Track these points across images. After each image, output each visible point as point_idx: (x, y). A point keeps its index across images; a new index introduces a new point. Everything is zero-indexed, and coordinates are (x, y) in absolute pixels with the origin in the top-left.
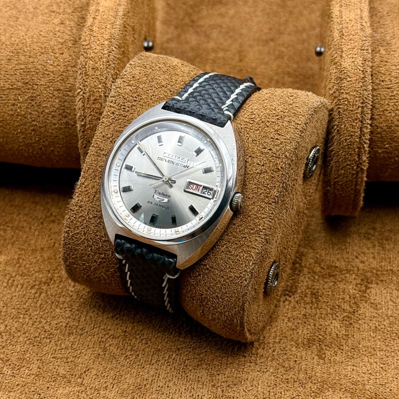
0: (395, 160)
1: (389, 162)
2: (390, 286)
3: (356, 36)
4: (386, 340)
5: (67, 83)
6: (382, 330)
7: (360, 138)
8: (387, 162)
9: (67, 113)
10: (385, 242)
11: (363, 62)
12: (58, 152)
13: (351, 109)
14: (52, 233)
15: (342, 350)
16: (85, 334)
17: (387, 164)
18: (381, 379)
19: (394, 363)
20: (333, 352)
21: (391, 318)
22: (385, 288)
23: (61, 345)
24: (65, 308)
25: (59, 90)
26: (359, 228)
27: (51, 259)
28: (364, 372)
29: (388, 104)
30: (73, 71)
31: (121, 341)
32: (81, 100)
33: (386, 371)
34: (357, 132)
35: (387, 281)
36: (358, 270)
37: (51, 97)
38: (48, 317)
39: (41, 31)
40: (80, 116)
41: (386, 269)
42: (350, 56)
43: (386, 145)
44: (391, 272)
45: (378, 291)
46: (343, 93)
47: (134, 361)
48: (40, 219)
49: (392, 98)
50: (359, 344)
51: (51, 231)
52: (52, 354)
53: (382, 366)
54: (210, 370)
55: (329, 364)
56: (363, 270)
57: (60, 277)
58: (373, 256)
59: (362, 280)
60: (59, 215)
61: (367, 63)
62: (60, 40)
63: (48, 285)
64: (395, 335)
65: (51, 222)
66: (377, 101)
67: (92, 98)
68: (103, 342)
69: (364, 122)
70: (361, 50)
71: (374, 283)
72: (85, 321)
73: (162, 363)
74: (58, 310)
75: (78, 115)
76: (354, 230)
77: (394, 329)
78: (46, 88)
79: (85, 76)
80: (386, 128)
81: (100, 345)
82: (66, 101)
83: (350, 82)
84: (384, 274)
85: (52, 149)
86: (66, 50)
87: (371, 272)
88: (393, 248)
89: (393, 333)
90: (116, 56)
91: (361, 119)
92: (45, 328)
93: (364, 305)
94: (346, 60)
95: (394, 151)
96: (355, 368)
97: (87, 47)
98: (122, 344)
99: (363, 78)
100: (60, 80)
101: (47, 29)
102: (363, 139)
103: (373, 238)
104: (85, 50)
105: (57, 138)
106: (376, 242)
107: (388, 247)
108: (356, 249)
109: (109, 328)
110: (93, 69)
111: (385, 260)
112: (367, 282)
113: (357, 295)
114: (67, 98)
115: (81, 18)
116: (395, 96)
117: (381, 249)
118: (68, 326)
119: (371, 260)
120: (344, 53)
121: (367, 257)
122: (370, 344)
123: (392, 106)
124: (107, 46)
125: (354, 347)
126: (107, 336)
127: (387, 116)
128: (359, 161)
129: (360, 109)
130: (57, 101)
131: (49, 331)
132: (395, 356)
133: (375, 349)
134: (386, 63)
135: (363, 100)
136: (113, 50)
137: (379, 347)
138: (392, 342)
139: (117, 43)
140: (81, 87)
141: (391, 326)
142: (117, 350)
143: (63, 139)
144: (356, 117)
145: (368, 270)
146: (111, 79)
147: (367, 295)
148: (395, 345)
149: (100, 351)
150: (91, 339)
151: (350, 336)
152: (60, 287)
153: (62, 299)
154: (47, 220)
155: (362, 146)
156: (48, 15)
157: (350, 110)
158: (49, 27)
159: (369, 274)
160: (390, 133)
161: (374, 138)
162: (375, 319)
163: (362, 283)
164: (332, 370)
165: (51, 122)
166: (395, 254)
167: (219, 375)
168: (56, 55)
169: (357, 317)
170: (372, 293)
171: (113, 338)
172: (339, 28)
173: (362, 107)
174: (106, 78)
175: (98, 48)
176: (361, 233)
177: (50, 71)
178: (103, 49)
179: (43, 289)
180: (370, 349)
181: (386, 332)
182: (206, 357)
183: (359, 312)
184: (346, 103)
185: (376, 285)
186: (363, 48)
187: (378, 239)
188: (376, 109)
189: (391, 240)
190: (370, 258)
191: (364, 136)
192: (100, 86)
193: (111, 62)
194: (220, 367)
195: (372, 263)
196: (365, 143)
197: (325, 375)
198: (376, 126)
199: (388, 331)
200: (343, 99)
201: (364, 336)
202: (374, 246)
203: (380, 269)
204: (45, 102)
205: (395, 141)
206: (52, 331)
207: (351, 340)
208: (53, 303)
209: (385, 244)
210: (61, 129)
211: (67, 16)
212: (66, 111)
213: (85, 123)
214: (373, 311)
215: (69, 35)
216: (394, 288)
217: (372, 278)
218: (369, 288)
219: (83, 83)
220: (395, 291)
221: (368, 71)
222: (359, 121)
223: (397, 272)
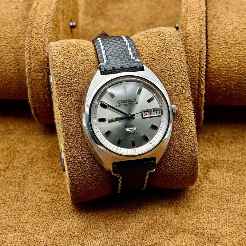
0: (223, 90)
1: (220, 91)
2: (222, 170)
3: (196, 12)
4: (218, 202)
5: (19, 44)
6: (217, 196)
7: (199, 74)
8: (218, 91)
9: (19, 62)
10: (220, 143)
11: (200, 27)
12: (14, 88)
13: (193, 55)
14: (9, 140)
15: (191, 209)
16: (27, 201)
17: (219, 92)
18: (215, 226)
19: (223, 217)
20: (185, 210)
21: (222, 189)
22: (219, 171)
23: (11, 207)
24: (15, 185)
25: (14, 48)
26: (203, 136)
27: (8, 156)
28: (204, 222)
29: (218, 54)
30: (23, 37)
31: (50, 205)
32: (28, 53)
33: (218, 221)
34: (197, 71)
35: (221, 167)
36: (203, 160)
37: (9, 53)
38: (4, 191)
39: (3, 13)
40: (28, 63)
41: (220, 159)
42: (192, 23)
43: (217, 79)
44: (223, 161)
45: (215, 173)
46: (187, 46)
47: (58, 217)
48: (2, 132)
49: (220, 50)
50: (202, 205)
51: (9, 139)
52: (5, 213)
53: (215, 218)
54: (106, 222)
55: (182, 217)
56: (206, 160)
57: (13, 166)
58: (212, 152)
59: (205, 166)
60: (14, 130)
61: (202, 27)
62: (15, 18)
63: (5, 171)
64: (224, 199)
65: (9, 133)
66: (211, 52)
67: (35, 52)
68: (38, 205)
69: (201, 64)
70: (199, 19)
71: (212, 168)
72: (27, 193)
73: (75, 218)
74: (11, 187)
75: (27, 62)
76: (200, 137)
77: (224, 196)
78: (5, 47)
79: (31, 38)
80: (217, 69)
81: (36, 207)
82: (18, 55)
83: (192, 39)
84: (218, 163)
85: (10, 86)
86: (19, 23)
87: (211, 161)
88: (225, 147)
89: (223, 198)
90: (51, 26)
91: (199, 62)
92: (2, 197)
93: (205, 182)
94: (189, 26)
95: (222, 83)
96: (198, 220)
97: (32, 20)
98: (51, 207)
99: (200, 36)
100: (15, 42)
101: (7, 11)
102: (201, 75)
103: (212, 141)
104: (32, 22)
105: (13, 79)
106: (214, 144)
107: (221, 146)
108: (201, 147)
109: (42, 197)
110: (36, 33)
111: (220, 154)
112: (208, 167)
113: (201, 176)
114: (19, 53)
115: (29, 5)
116: (222, 49)
117: (217, 148)
118: (17, 196)
119: (211, 154)
120: (188, 22)
121: (208, 152)
122: (208, 205)
123: (220, 55)
124: (45, 20)
125: (198, 207)
126: (41, 202)
127: (217, 61)
128: (199, 89)
129: (198, 55)
130: (13, 55)
131: (4, 199)
132: (224, 212)
133: (212, 208)
134: (216, 29)
135: (200, 50)
136: (49, 23)
137: (214, 206)
138: (222, 204)
139: (51, 18)
140: (28, 45)
141: (222, 194)
142: (47, 210)
143: (17, 79)
144: (196, 61)
145: (209, 160)
146: (48, 40)
147: (207, 175)
148: (224, 205)
149: (36, 211)
150: (31, 204)
151: (196, 200)
152: (13, 172)
153: (14, 180)
154: (7, 132)
155: (200, 79)
156: (8, 3)
157: (192, 57)
158: (8, 10)
159: (209, 163)
160: (220, 72)
161: (209, 75)
162: (212, 190)
163: (204, 168)
164: (183, 221)
165: (9, 69)
166: (226, 150)
167: (111, 224)
168: (12, 27)
169: (201, 189)
170: (211, 174)
171: (45, 203)
172: (185, 7)
173: (200, 54)
174: (44, 40)
175: (40, 21)
176: (205, 138)
177: (8, 37)
178: (43, 22)
179: (2, 174)
180: (208, 208)
181: (219, 197)
182: (104, 214)
183: (202, 185)
184: (190, 52)
185: (213, 169)
186: (200, 18)
187: (216, 142)
188: (211, 57)
189: (224, 142)
190: (210, 153)
191: (202, 73)
192: (41, 44)
193: (47, 30)
194: (112, 220)
195: (211, 156)
196: (202, 77)
197: (179, 224)
198: (210, 67)
199: (220, 197)
200: (188, 49)
201: (205, 200)
202: (213, 146)
203: (216, 160)
204: (5, 56)
205: (223, 77)
206: (6, 199)
207: (197, 203)
208: (8, 182)
209: (220, 145)
210: (15, 73)
211: (20, 4)
212: (18, 61)
213: (31, 67)
214: (211, 185)
215: (21, 15)
216: (225, 171)
217: (211, 165)
218: (209, 171)
219: (30, 42)
220: (225, 173)
221: (203, 32)
222: (198, 63)
223: (227, 161)
